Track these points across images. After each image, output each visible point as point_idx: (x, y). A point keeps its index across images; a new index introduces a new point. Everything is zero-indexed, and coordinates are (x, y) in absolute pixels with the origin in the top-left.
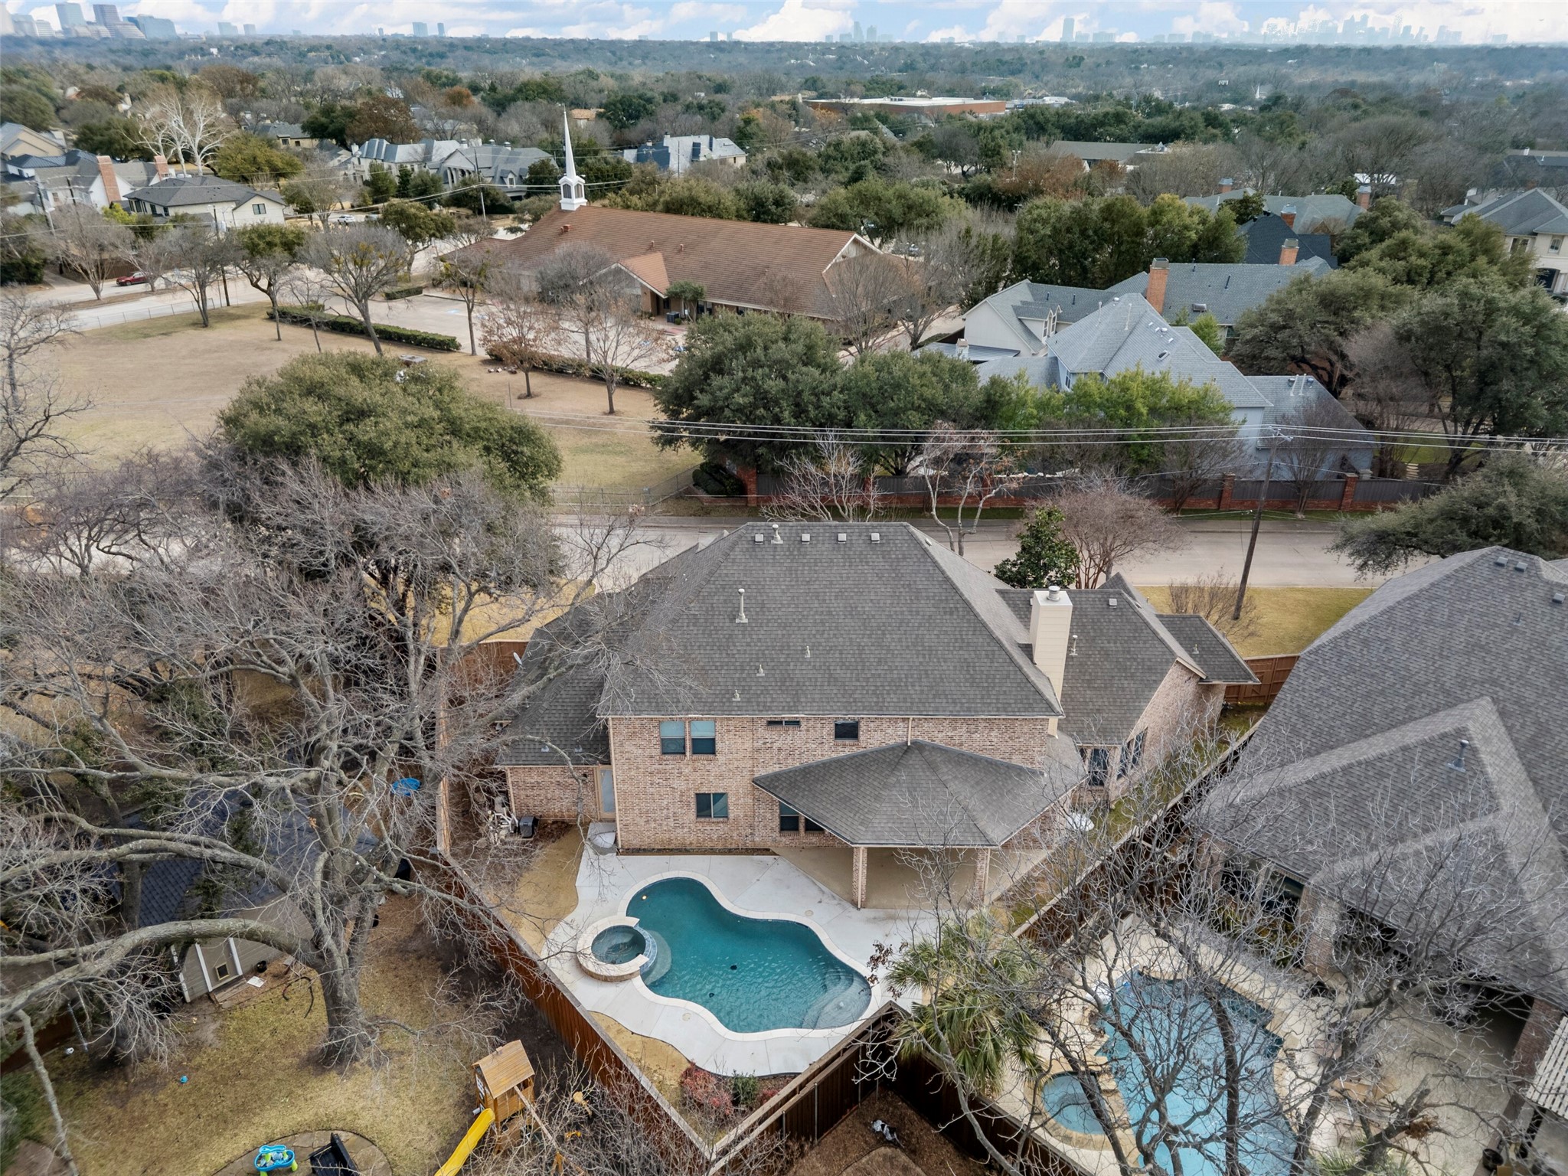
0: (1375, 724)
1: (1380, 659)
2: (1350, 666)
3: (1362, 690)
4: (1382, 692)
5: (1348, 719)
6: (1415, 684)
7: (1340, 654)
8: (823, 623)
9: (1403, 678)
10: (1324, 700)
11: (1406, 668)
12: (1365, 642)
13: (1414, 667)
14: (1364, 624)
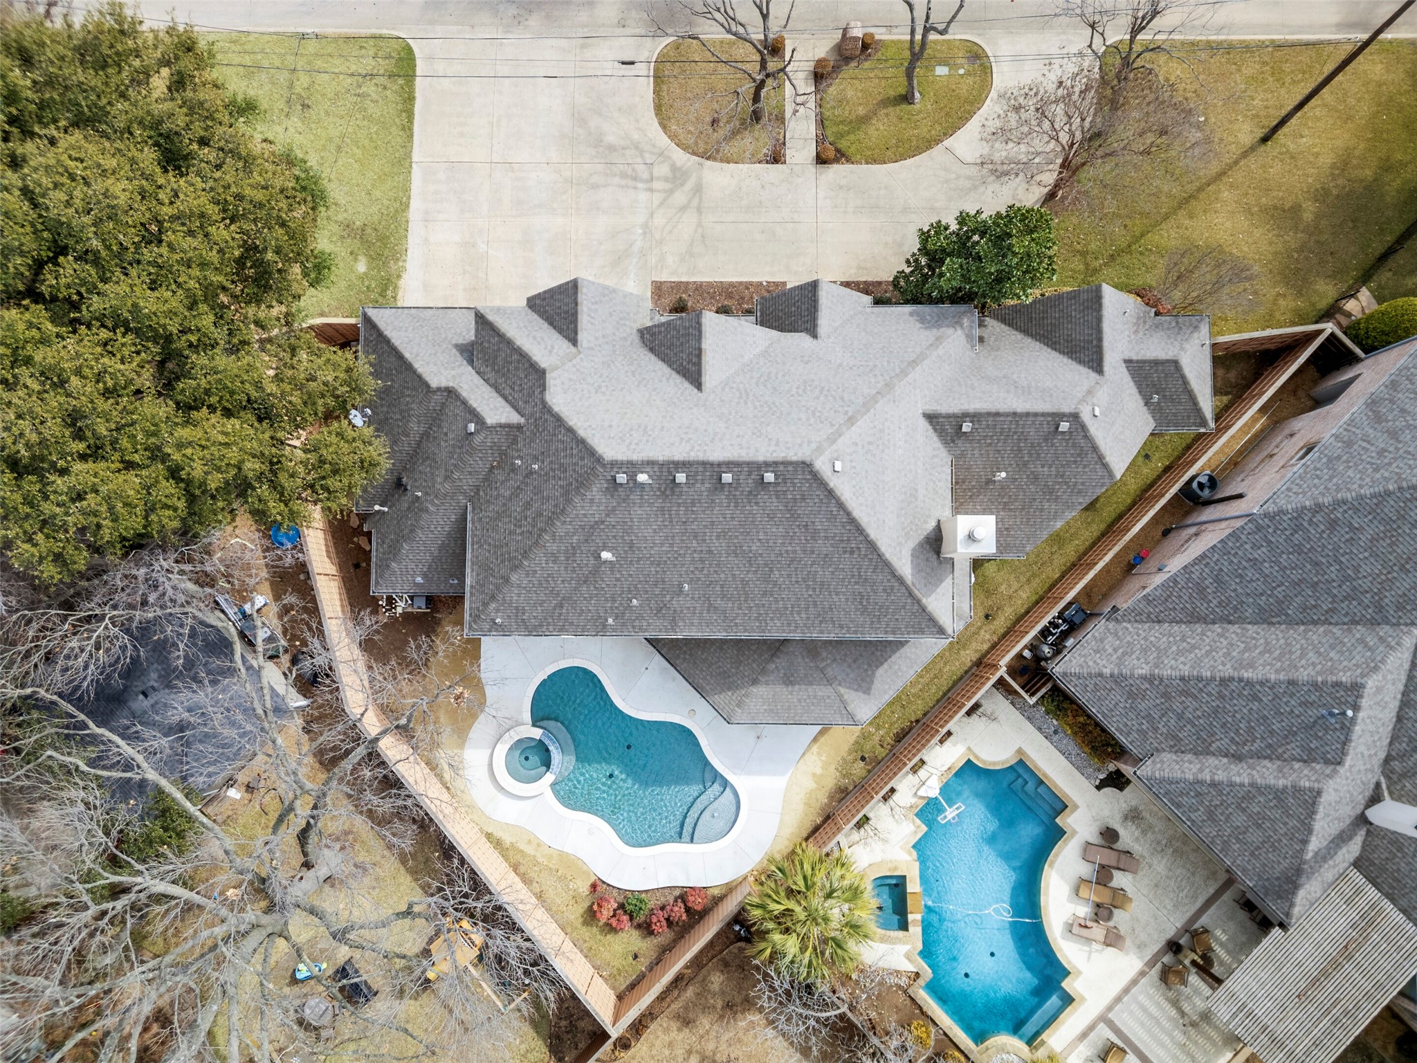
0: (1287, 615)
1: (1336, 549)
2: (1300, 545)
3: (1295, 575)
4: (1314, 586)
5: (1262, 601)
6: (1354, 589)
7: (1298, 528)
8: (702, 560)
9: (1347, 578)
10: (1250, 574)
11: (1357, 569)
12: (1333, 524)
13: (1365, 569)
14: (1344, 502)
